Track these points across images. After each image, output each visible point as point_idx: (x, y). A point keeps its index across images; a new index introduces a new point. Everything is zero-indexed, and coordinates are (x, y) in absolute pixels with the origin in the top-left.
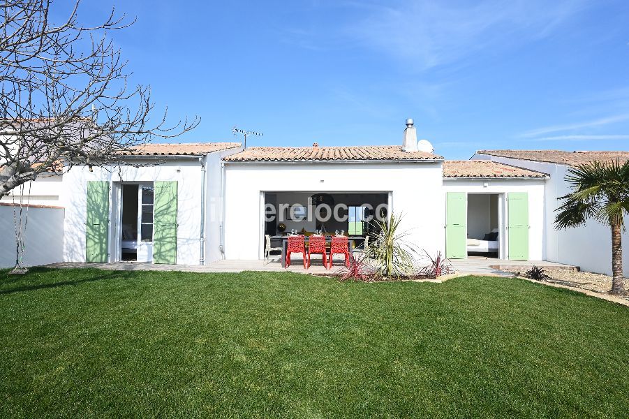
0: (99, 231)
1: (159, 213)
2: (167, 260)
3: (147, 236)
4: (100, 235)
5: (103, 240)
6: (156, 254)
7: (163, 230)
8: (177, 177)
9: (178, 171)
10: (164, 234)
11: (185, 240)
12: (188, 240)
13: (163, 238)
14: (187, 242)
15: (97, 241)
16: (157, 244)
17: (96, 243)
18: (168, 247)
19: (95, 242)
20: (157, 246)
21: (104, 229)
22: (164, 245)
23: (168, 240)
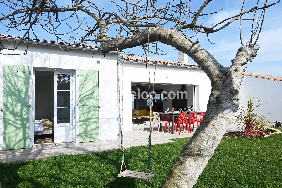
0: (21, 116)
1: (84, 97)
2: (93, 138)
3: (64, 118)
4: (22, 119)
5: (26, 124)
6: (83, 133)
7: (88, 112)
8: (97, 67)
9: (98, 62)
10: (90, 115)
11: (106, 120)
12: (108, 119)
13: (89, 119)
14: (108, 121)
15: (19, 126)
16: (83, 124)
17: (17, 128)
18: (94, 126)
19: (15, 126)
20: (84, 126)
21: (26, 113)
22: (90, 124)
23: (93, 120)
